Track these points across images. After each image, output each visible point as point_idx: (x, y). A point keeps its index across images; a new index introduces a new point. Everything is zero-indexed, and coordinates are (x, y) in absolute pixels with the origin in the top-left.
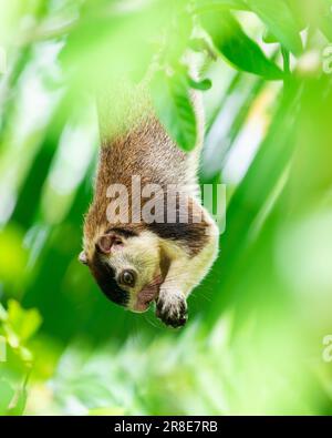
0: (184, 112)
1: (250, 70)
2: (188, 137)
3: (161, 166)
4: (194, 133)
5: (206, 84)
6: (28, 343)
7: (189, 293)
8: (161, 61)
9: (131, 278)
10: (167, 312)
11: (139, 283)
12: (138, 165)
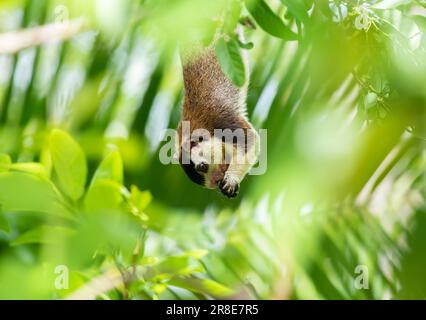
0: (236, 62)
1: (275, 34)
2: (240, 79)
3: (223, 97)
4: (243, 76)
5: (251, 45)
6: (145, 211)
7: (242, 178)
8: (222, 32)
11: (210, 170)
12: (208, 97)
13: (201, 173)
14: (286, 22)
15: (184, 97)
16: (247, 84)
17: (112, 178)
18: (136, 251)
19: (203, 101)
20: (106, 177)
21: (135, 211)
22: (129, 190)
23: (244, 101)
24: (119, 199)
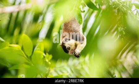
0: (80, 17)
2: (81, 21)
3: (75, 27)
4: (82, 21)
5: (84, 11)
6: (50, 61)
8: (75, 7)
9: (69, 48)
10: (76, 54)
11: (71, 49)
12: (71, 27)
13: (68, 50)
14: (95, 4)
15: (63, 27)
16: (83, 23)
17: (41, 50)
18: (47, 73)
19: (69, 28)
20: (38, 50)
21: (47, 61)
22: (46, 54)
23: (82, 28)
24: (42, 57)
